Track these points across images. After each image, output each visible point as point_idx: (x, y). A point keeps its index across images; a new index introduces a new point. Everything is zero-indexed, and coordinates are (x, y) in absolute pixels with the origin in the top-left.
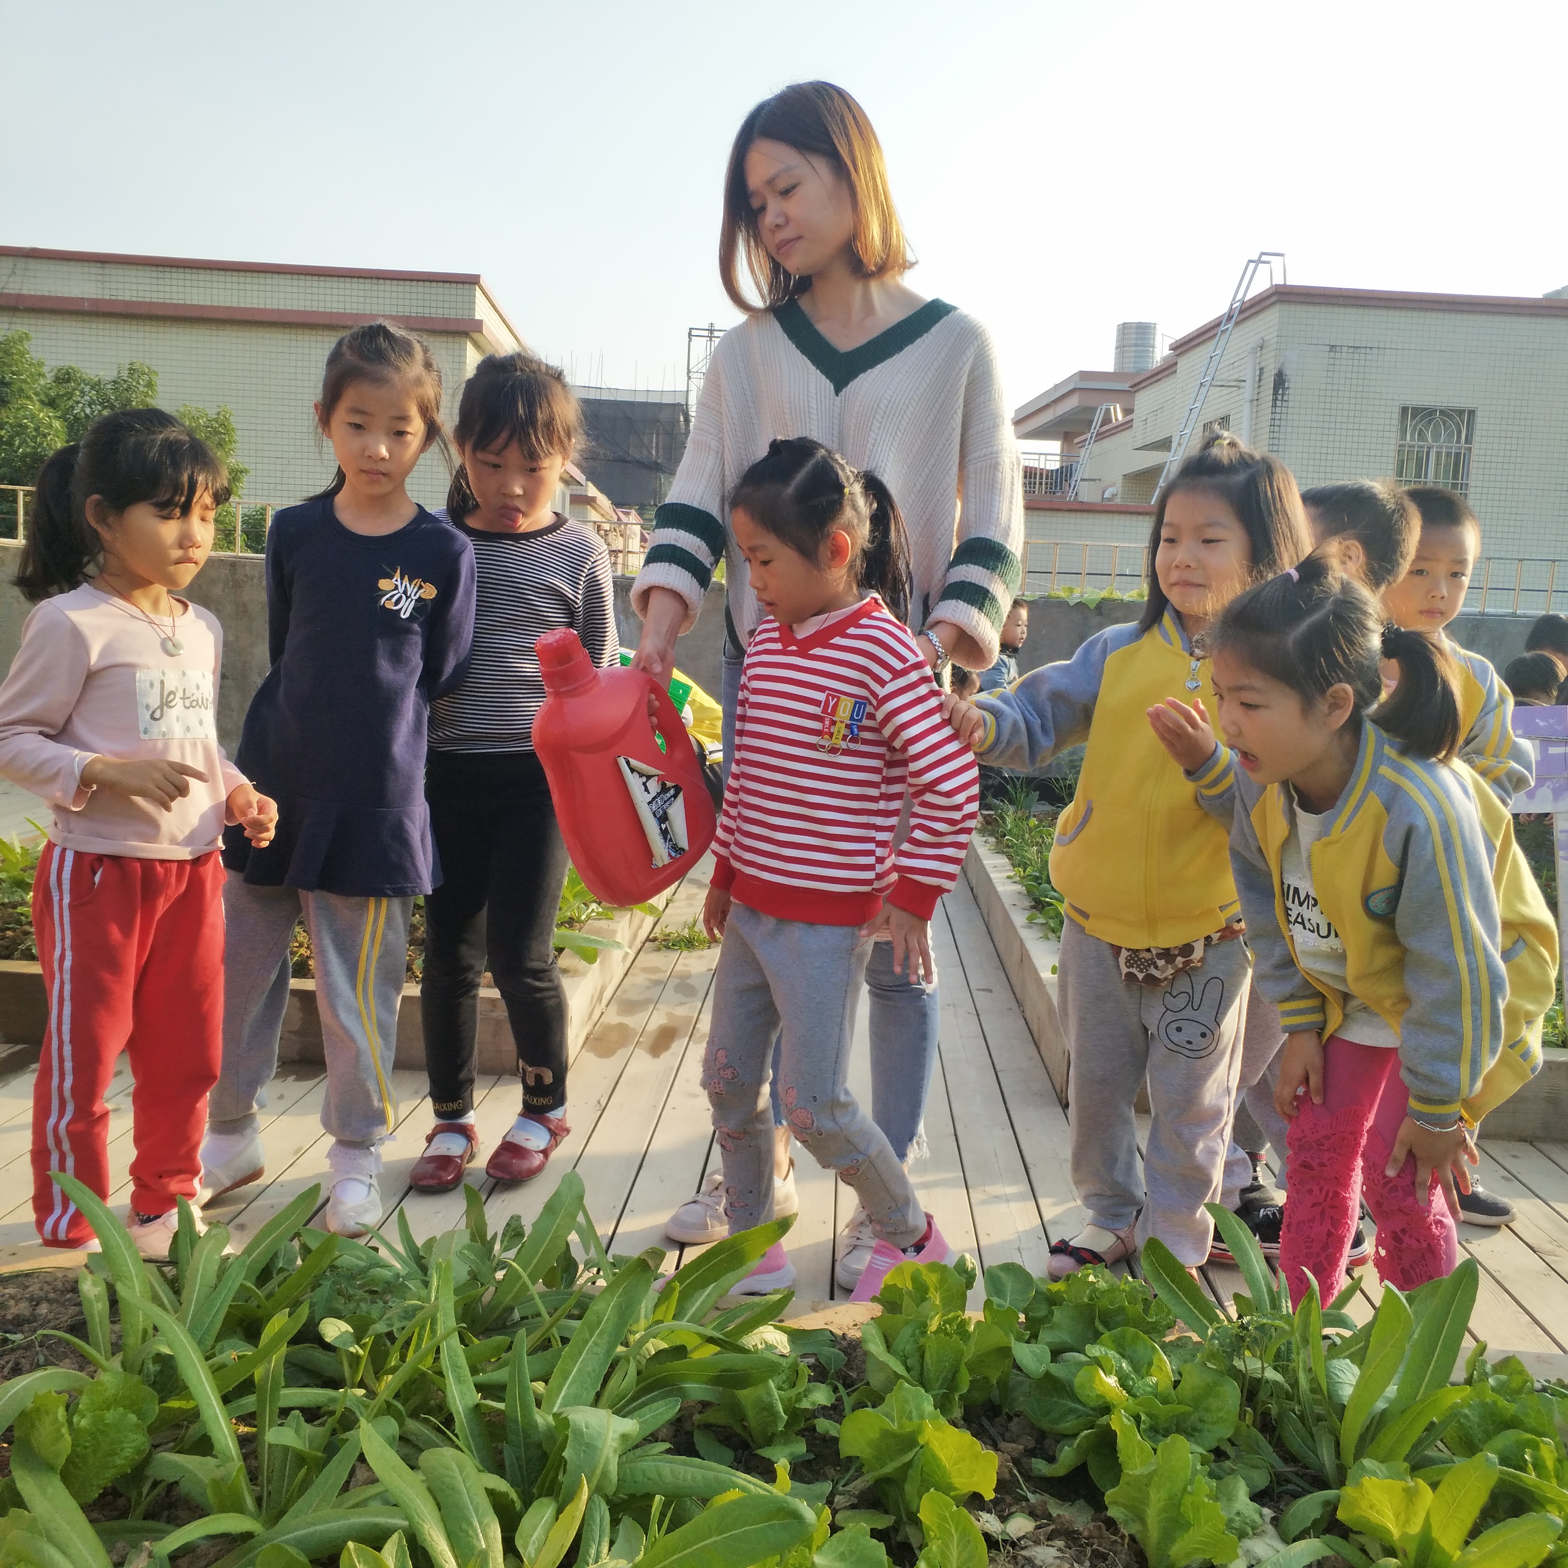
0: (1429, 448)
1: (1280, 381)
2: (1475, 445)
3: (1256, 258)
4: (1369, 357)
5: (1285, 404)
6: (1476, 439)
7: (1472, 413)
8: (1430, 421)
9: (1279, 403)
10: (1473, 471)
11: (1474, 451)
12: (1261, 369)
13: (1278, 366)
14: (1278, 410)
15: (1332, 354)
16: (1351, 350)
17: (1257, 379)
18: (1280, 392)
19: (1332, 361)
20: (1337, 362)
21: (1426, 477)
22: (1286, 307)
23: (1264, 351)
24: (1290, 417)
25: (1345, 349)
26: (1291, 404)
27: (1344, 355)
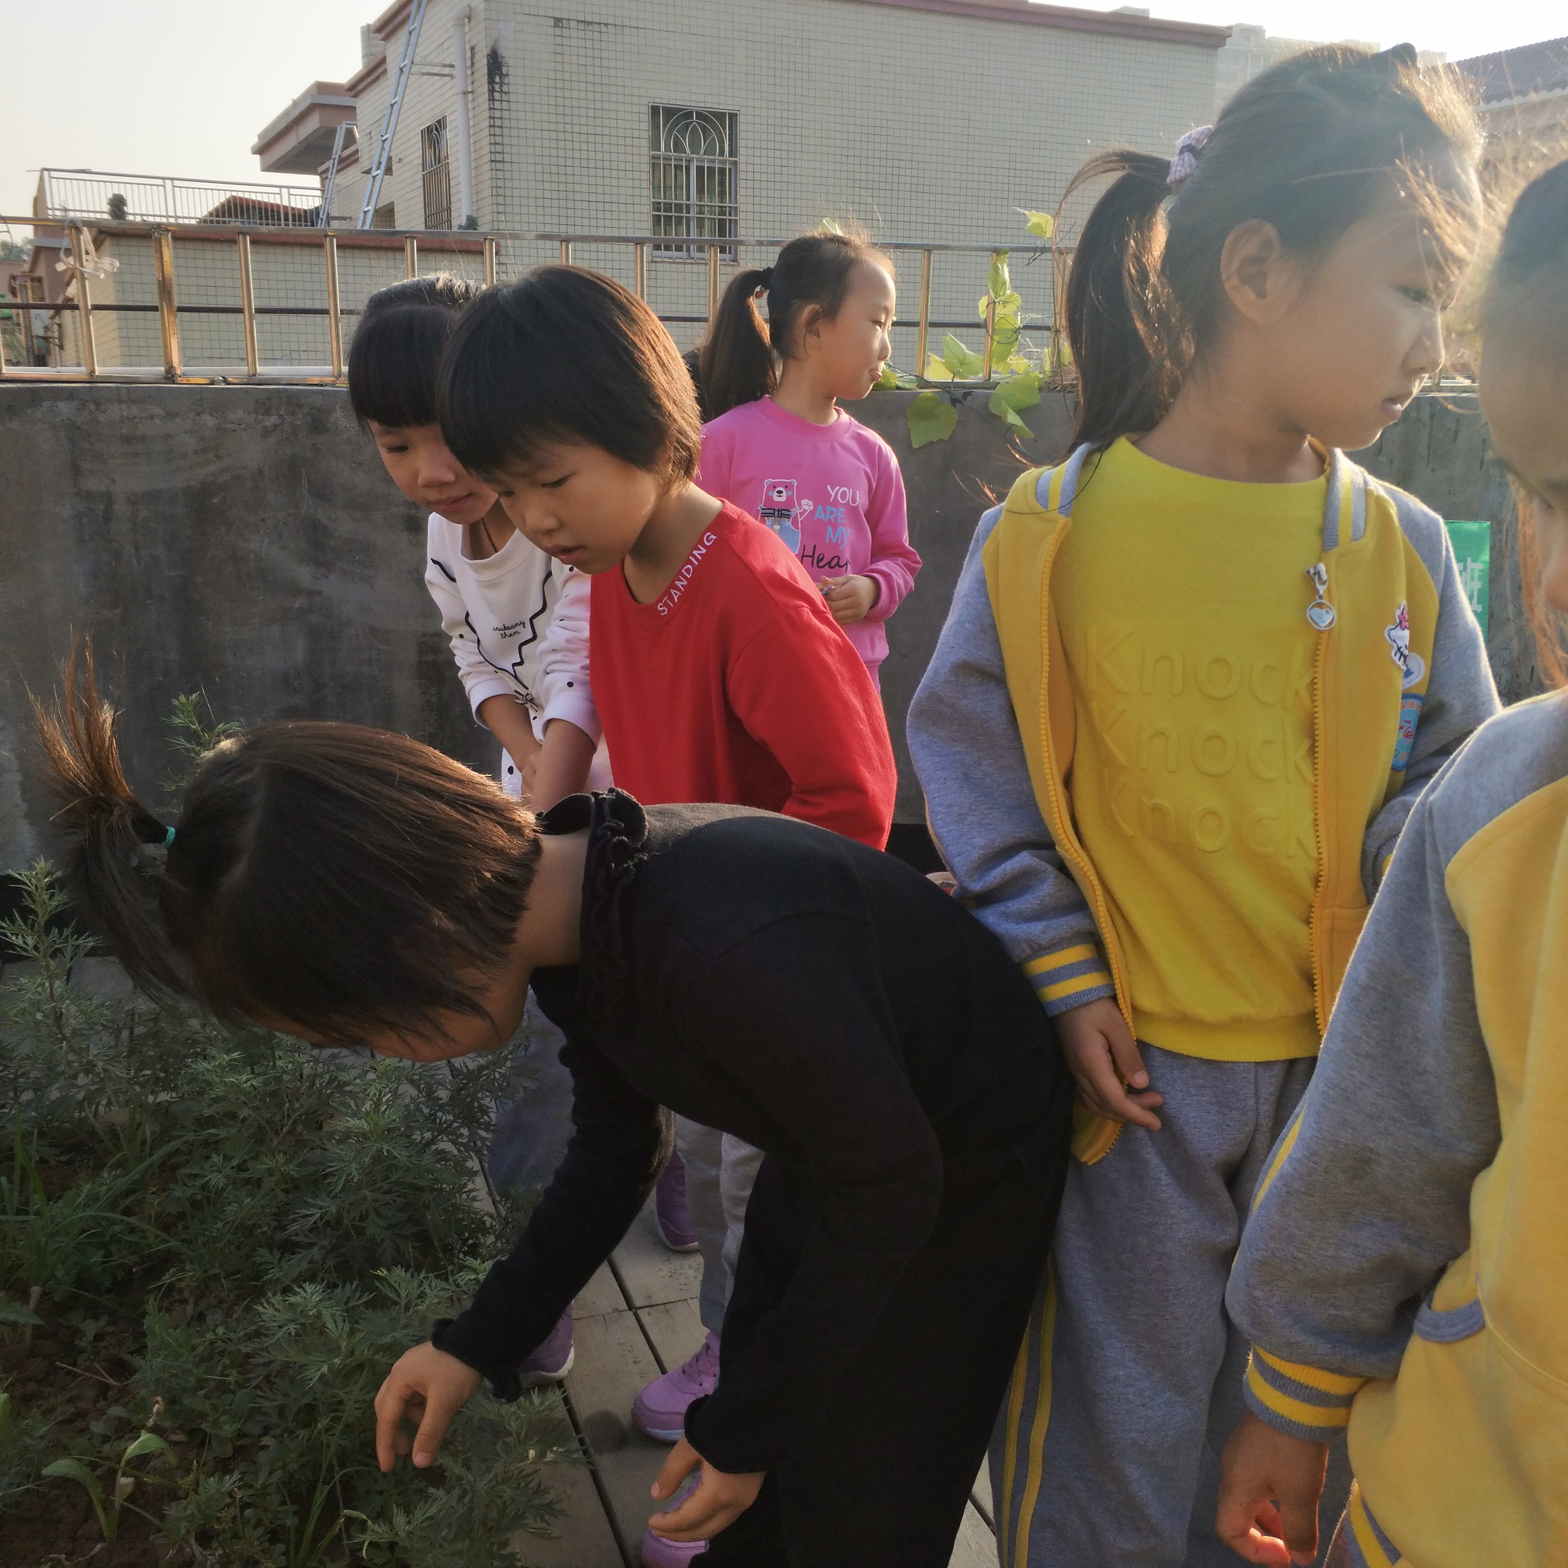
0: (689, 161)
1: (495, 65)
2: (741, 159)
4: (604, 37)
5: (505, 97)
6: (742, 151)
7: (733, 117)
8: (687, 126)
9: (497, 96)
10: (741, 192)
11: (742, 167)
12: (472, 49)
13: (490, 44)
14: (497, 105)
15: (558, 31)
16: (581, 26)
17: (469, 63)
18: (497, 79)
19: (559, 40)
20: (566, 41)
21: (688, 199)
23: (473, 22)
24: (514, 115)
25: (573, 24)
26: (512, 97)
27: (574, 33)
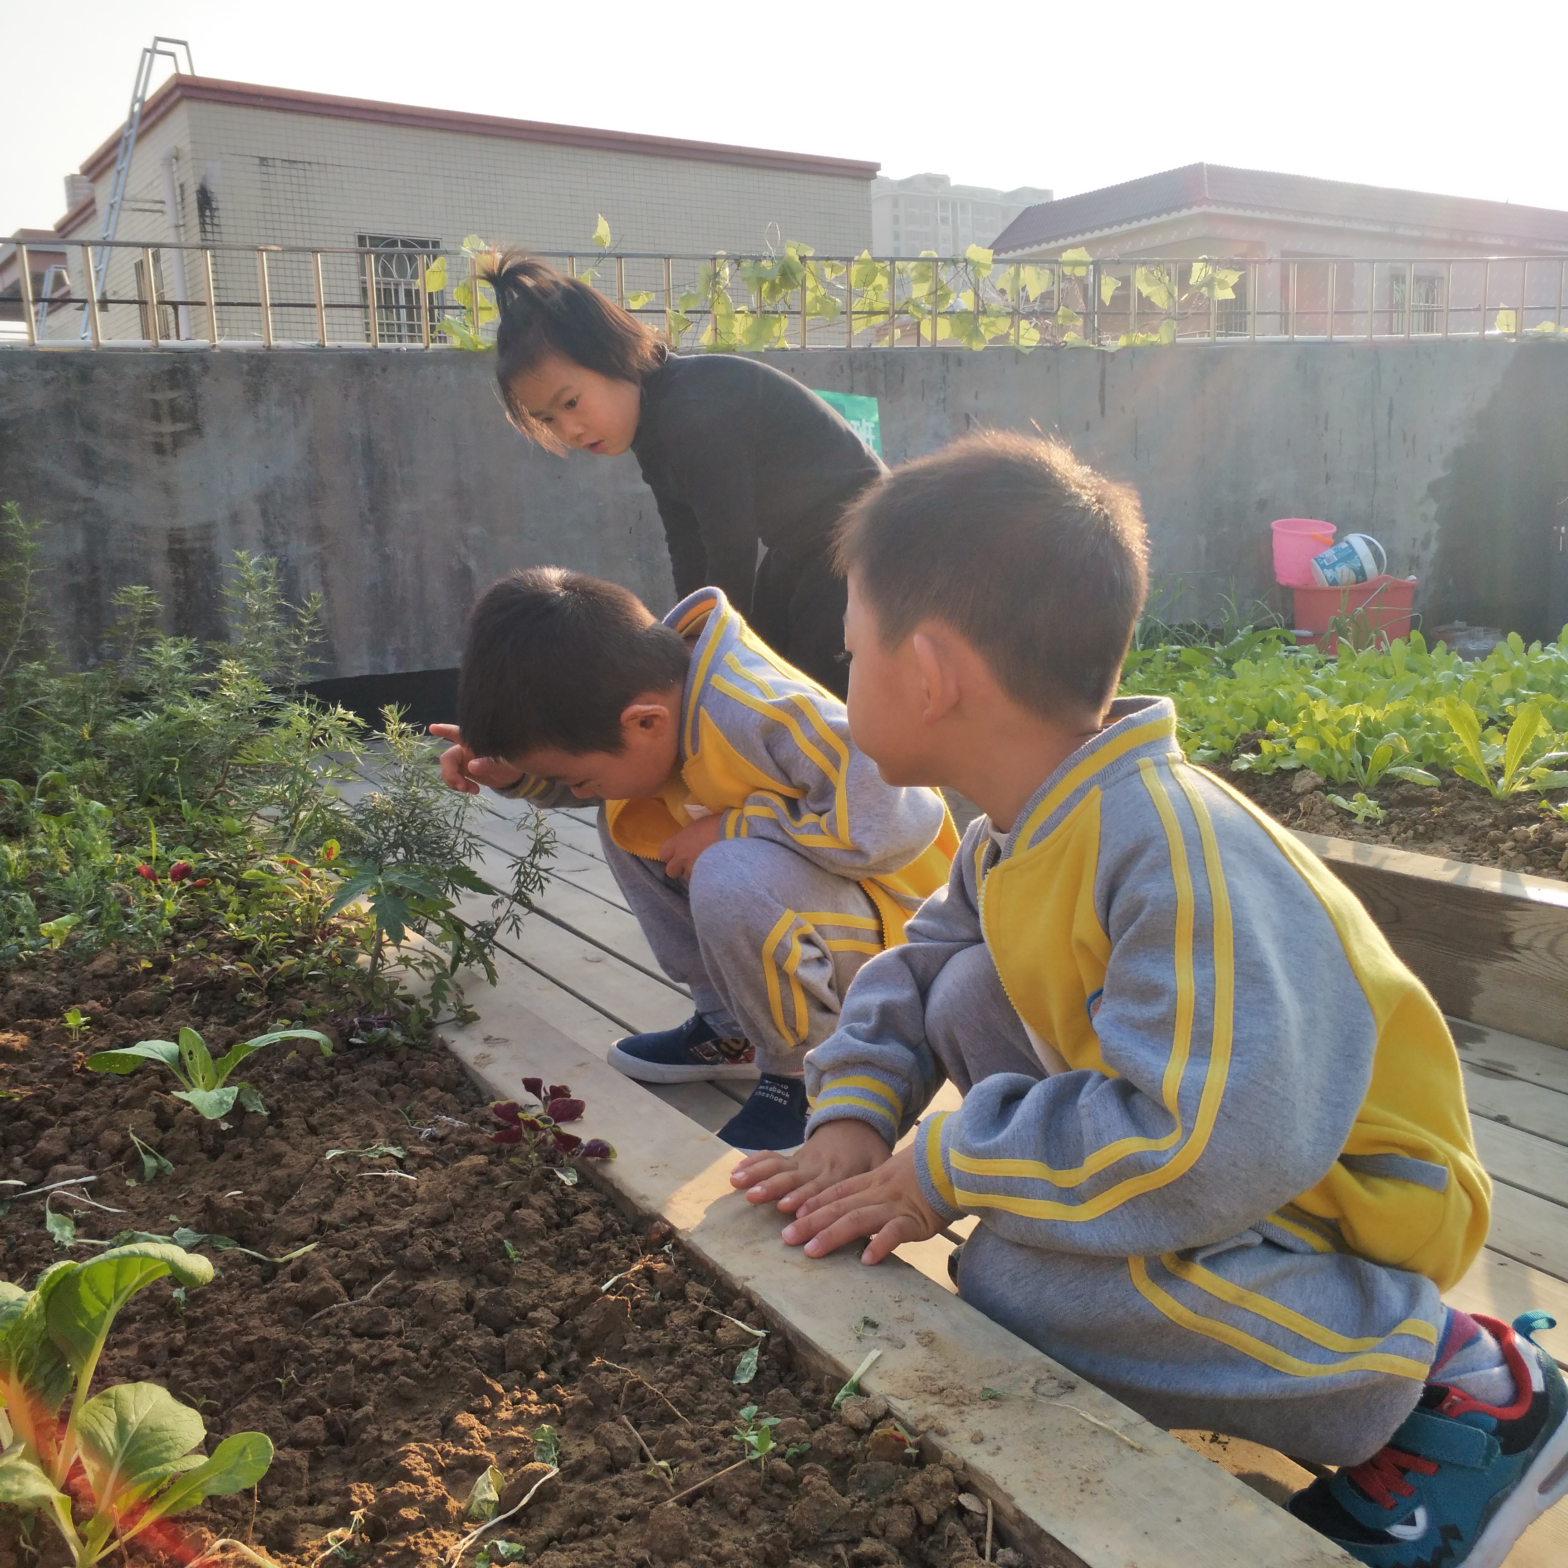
0: (397, 285)
1: (205, 200)
3: (150, 46)
4: (308, 174)
5: (216, 229)
8: (392, 253)
9: (208, 228)
12: (182, 186)
13: (199, 181)
14: (209, 236)
15: (264, 169)
16: (286, 164)
17: (179, 199)
18: (208, 213)
19: (265, 178)
20: (272, 178)
21: (399, 319)
22: (195, 105)
23: (181, 162)
25: (278, 163)
26: (224, 229)
27: (279, 171)
